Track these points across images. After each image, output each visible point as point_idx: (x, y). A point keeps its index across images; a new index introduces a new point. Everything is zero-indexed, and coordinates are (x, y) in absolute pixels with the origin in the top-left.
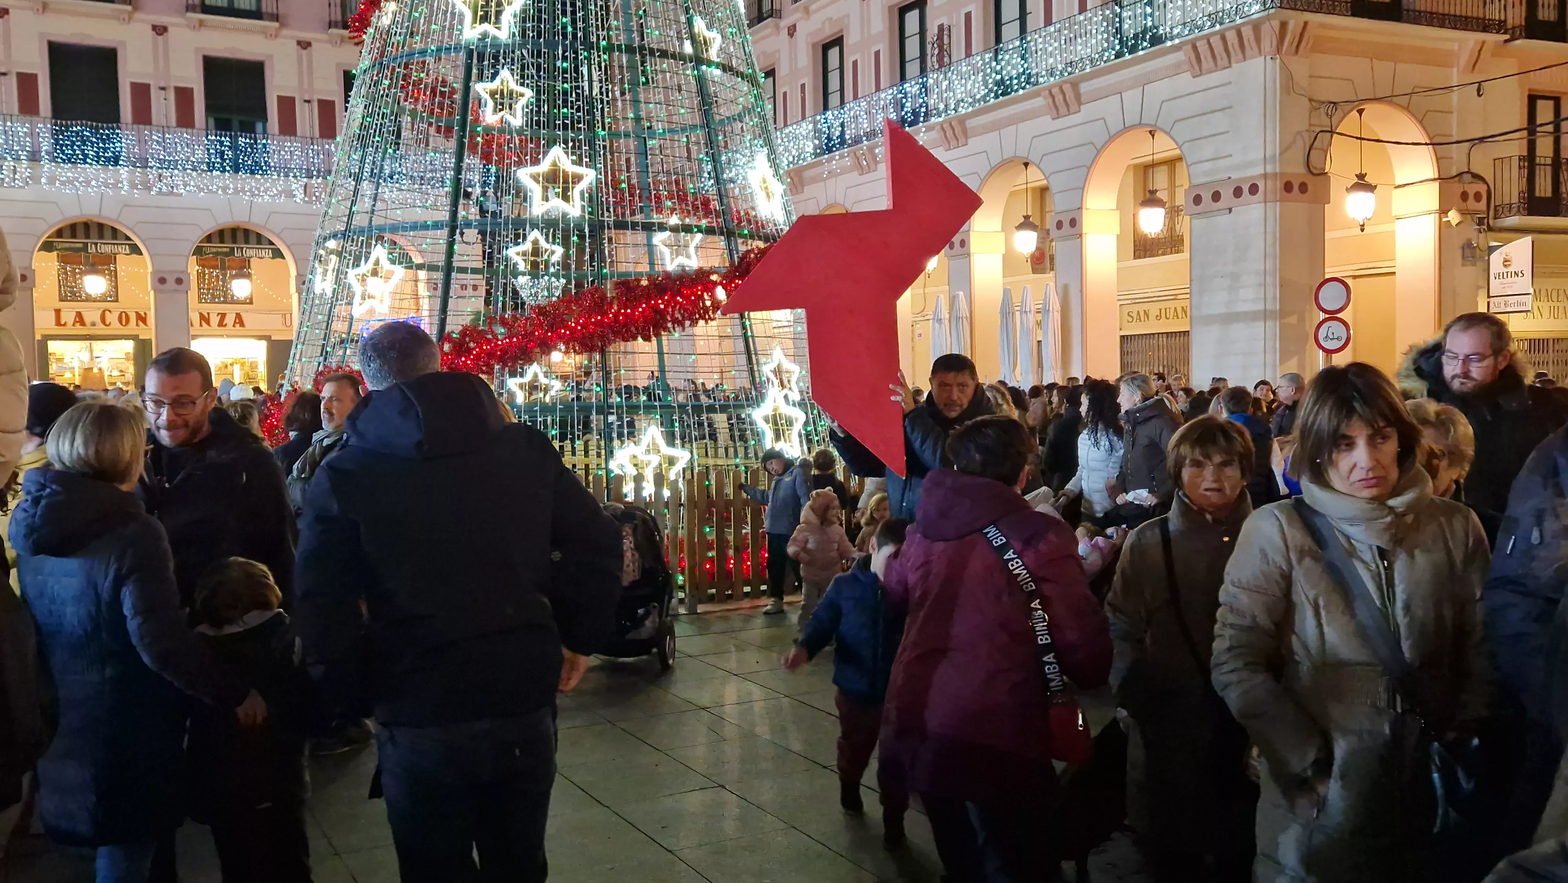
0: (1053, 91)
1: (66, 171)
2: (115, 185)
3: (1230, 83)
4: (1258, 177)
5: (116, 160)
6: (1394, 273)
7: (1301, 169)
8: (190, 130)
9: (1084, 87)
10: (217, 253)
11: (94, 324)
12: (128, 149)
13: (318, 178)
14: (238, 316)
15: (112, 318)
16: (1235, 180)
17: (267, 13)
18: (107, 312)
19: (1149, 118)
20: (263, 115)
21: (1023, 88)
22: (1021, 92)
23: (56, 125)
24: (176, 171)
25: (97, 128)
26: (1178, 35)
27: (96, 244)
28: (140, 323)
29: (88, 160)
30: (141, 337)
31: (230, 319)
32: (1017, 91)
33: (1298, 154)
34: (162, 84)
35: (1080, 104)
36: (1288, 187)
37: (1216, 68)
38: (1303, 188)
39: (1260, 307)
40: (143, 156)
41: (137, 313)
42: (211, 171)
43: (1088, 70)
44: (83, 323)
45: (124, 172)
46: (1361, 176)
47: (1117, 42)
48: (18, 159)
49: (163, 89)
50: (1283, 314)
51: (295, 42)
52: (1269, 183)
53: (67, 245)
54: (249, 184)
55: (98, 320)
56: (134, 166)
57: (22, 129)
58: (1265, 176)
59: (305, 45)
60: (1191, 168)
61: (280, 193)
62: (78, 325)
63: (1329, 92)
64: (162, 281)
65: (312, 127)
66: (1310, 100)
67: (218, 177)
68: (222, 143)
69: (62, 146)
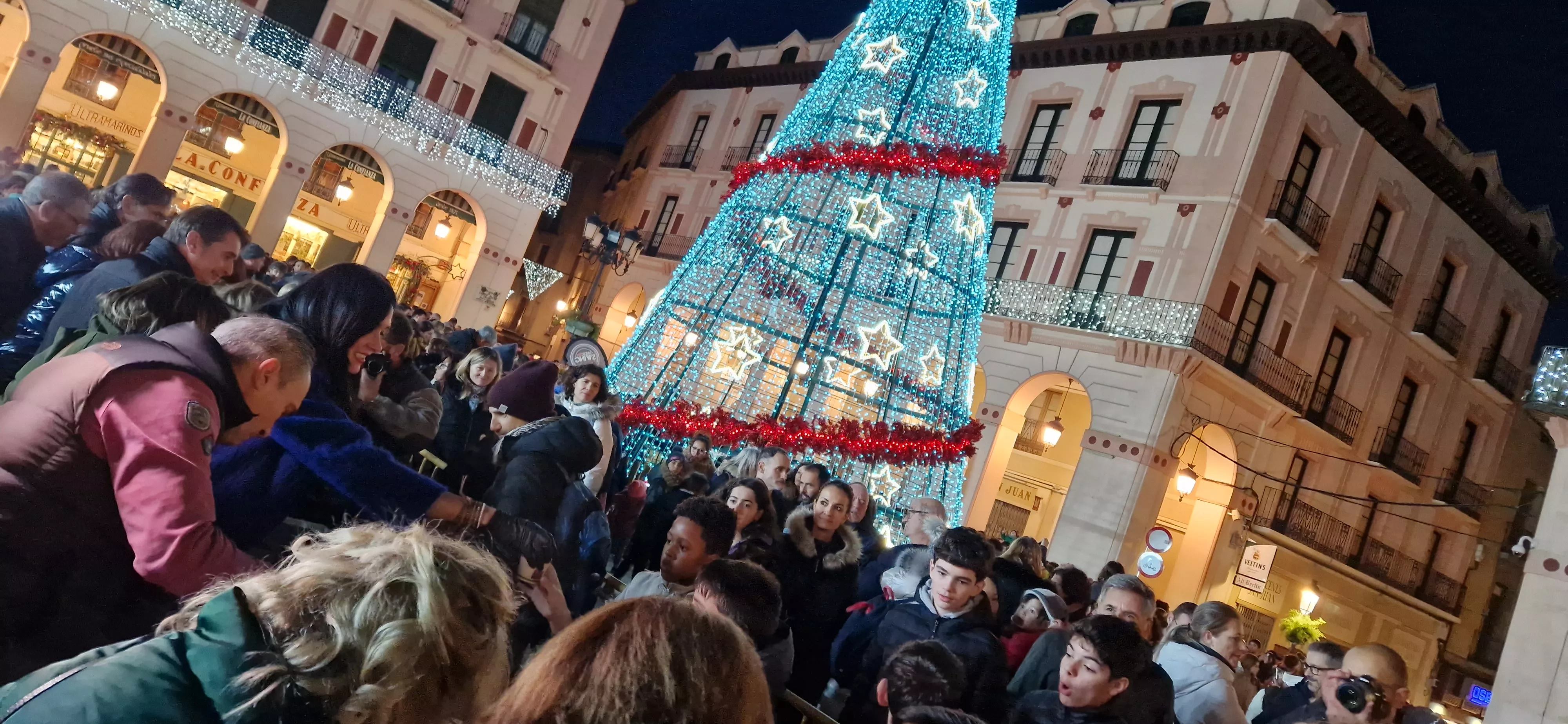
0: (1014, 324)
1: (258, 57)
2: (290, 84)
3: (1140, 377)
4: (1142, 444)
5: (299, 65)
6: (1184, 533)
7: (1166, 450)
8: (364, 67)
9: (1035, 331)
10: (335, 160)
11: (202, 168)
12: (312, 59)
13: (441, 139)
14: (317, 207)
15: (219, 169)
16: (1123, 439)
17: (456, 10)
18: (217, 164)
19: (1075, 372)
20: (418, 78)
21: (994, 313)
22: (992, 314)
23: (267, 21)
24: (340, 92)
25: (296, 36)
26: (1119, 333)
27: (247, 116)
28: (239, 182)
29: (279, 57)
30: (234, 193)
31: (309, 206)
32: (988, 312)
33: (1169, 441)
34: (357, 25)
35: (1029, 340)
36: (1156, 459)
37: (1134, 363)
38: (1164, 463)
39: (1113, 528)
40: (321, 71)
41: (240, 174)
42: (366, 103)
43: (1047, 323)
44: (194, 164)
45: (301, 76)
46: (1191, 466)
47: (1074, 316)
48: (226, 33)
49: (357, 28)
50: (1127, 539)
51: (466, 38)
52: (1147, 452)
53: (224, 107)
54: (389, 123)
55: (207, 166)
56: (312, 75)
57: (240, 14)
58: (1146, 446)
59: (472, 42)
60: (1094, 418)
61: (408, 139)
62: (189, 163)
63: (1198, 409)
64: (289, 165)
65: (452, 102)
66: (1187, 409)
67: (369, 108)
68: (383, 86)
69: (264, 37)
